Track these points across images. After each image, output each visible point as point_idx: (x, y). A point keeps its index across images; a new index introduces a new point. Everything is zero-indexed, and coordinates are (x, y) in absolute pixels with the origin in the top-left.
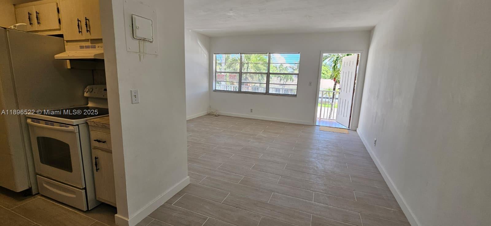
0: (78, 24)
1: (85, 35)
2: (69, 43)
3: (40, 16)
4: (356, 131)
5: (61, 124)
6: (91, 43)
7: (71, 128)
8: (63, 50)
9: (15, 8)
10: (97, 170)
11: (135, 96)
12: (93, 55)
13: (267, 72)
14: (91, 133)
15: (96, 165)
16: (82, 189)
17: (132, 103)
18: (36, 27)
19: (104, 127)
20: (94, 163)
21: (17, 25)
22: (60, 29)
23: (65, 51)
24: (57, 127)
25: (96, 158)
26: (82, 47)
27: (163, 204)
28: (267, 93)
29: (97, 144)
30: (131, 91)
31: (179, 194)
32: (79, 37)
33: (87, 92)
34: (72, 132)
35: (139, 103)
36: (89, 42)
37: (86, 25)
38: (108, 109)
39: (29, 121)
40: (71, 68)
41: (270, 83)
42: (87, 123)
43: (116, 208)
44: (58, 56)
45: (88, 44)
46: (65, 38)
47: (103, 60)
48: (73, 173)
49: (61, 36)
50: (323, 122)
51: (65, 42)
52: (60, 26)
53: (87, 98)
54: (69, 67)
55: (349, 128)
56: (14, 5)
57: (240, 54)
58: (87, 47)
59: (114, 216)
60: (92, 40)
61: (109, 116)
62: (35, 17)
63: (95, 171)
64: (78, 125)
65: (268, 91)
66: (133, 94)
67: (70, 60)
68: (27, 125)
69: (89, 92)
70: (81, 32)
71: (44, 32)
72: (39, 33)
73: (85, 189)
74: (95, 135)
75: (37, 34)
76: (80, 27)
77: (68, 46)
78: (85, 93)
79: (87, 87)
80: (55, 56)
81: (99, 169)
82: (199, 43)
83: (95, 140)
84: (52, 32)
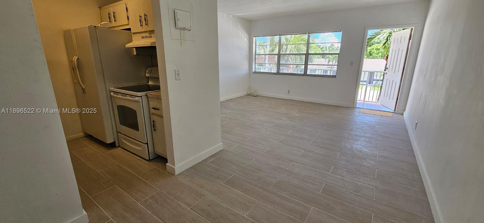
0: (140, 19)
1: (145, 28)
2: (134, 35)
3: (116, 14)
4: (403, 114)
5: (131, 96)
6: (149, 34)
7: (137, 98)
8: (131, 41)
9: (100, 10)
10: (154, 130)
11: (178, 74)
12: (150, 43)
13: (306, 53)
14: (150, 102)
15: (154, 126)
16: (145, 144)
17: (176, 80)
18: (114, 24)
19: (158, 98)
20: (152, 125)
21: (102, 23)
22: (128, 24)
23: (132, 41)
24: (128, 98)
25: (153, 122)
26: (143, 37)
27: (201, 162)
28: (305, 74)
29: (153, 111)
30: (175, 70)
31: (213, 156)
32: (140, 29)
33: (148, 73)
34: (137, 102)
35: (180, 80)
36: (147, 33)
37: (145, 19)
38: (160, 86)
39: (112, 93)
40: (137, 54)
41: (308, 64)
42: (147, 95)
43: (166, 160)
44: (129, 45)
45: (147, 34)
46: (133, 31)
47: (156, 46)
48: (139, 132)
49: (129, 29)
50: (368, 104)
51: (132, 34)
52: (128, 22)
53: (148, 78)
54: (135, 54)
55: (395, 111)
56: (99, 8)
57: (279, 35)
58: (146, 37)
59: (166, 164)
60: (149, 31)
61: (160, 91)
62: (113, 16)
63: (153, 131)
64: (141, 96)
65: (307, 73)
66: (177, 73)
67: (136, 48)
68: (111, 96)
69: (149, 73)
70: (142, 25)
71: (118, 28)
72: (116, 29)
73: (147, 144)
74: (153, 104)
75: (114, 29)
76: (141, 22)
77: (134, 37)
78: (147, 74)
79: (148, 69)
80: (126, 45)
81: (155, 130)
82: (239, 27)
83: (152, 108)
84: (124, 27)
